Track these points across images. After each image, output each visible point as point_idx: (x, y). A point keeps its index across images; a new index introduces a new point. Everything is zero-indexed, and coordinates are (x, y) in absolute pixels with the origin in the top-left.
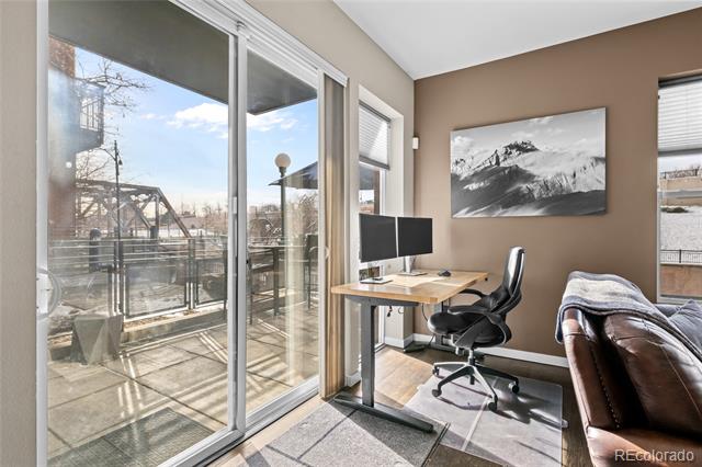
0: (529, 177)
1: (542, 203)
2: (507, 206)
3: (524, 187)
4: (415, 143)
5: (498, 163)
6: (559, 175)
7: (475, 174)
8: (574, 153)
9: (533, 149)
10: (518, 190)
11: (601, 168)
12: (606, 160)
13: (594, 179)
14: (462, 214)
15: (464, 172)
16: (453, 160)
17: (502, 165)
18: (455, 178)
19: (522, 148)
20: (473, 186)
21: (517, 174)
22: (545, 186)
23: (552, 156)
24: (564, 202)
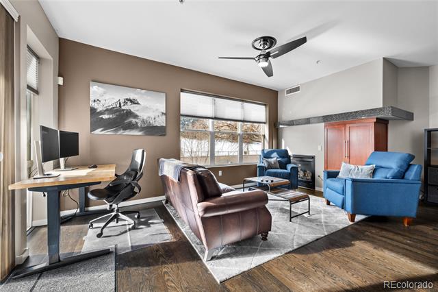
0: (136, 116)
1: (142, 129)
2: (125, 129)
3: (134, 120)
4: (61, 81)
5: (120, 106)
6: (149, 117)
7: (107, 110)
8: (155, 108)
9: (138, 103)
10: (131, 122)
11: (164, 117)
12: (165, 114)
13: (161, 122)
14: (98, 131)
15: (100, 108)
16: (92, 98)
17: (122, 108)
18: (93, 110)
19: (133, 102)
20: (106, 116)
21: (130, 114)
22: (143, 122)
23: (145, 108)
24: (151, 130)
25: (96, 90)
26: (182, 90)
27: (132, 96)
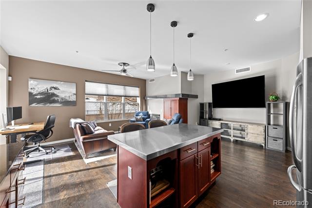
0: (57, 96)
1: (61, 103)
2: (51, 103)
3: (56, 98)
4: (10, 79)
5: (47, 91)
6: (66, 96)
7: (39, 93)
8: (69, 92)
9: (59, 89)
10: (54, 99)
11: (75, 96)
12: (76, 94)
13: (73, 98)
14: (34, 105)
15: (34, 92)
16: (30, 88)
17: (49, 92)
18: (30, 94)
19: (55, 88)
20: (38, 97)
21: (53, 95)
22: (62, 99)
23: (63, 92)
24: (66, 103)
25: (32, 83)
26: (86, 81)
27: (55, 85)
